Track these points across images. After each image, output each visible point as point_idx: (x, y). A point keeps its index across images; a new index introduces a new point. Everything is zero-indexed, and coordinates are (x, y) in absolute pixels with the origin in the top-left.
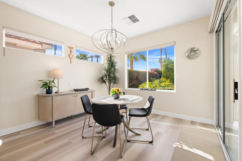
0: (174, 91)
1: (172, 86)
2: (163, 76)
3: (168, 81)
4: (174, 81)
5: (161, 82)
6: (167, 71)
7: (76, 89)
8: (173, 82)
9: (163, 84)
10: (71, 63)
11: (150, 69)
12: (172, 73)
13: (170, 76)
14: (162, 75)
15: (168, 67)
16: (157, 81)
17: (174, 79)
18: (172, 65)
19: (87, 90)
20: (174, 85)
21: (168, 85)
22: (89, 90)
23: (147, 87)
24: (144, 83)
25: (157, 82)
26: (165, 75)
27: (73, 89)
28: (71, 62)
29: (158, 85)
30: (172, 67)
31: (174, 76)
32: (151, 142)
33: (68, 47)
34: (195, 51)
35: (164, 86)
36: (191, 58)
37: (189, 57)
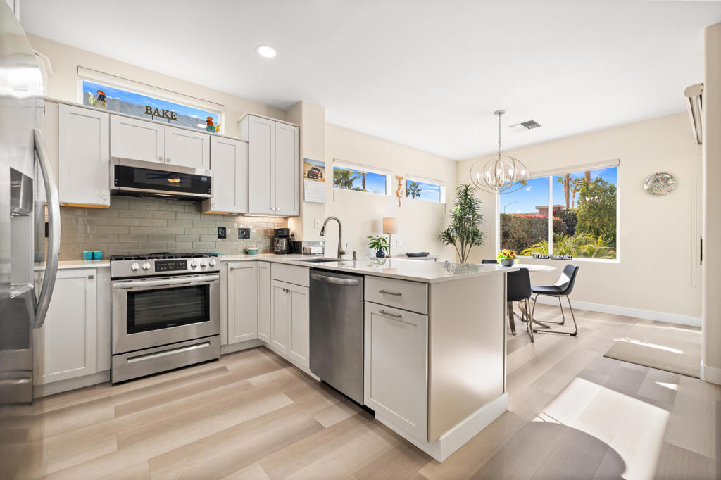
0: (617, 261)
1: (611, 252)
2: (582, 227)
3: (600, 239)
4: (615, 240)
5: (580, 244)
6: (595, 215)
7: (409, 253)
8: (613, 244)
9: (585, 248)
10: (400, 205)
11: (537, 208)
12: (609, 220)
13: (603, 229)
14: (578, 225)
15: (597, 204)
16: (568, 240)
17: (615, 236)
18: (610, 198)
19: (426, 256)
20: (615, 250)
21: (599, 250)
22: (428, 257)
23: (551, 252)
24: (534, 245)
25: (569, 242)
26: (588, 224)
27: (404, 253)
28: (400, 203)
29: (573, 250)
30: (608, 202)
31: (615, 227)
32: (574, 335)
33: (396, 177)
34: (665, 181)
35: (588, 253)
36: (655, 194)
37: (651, 191)
